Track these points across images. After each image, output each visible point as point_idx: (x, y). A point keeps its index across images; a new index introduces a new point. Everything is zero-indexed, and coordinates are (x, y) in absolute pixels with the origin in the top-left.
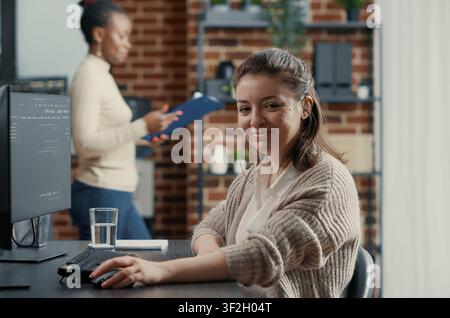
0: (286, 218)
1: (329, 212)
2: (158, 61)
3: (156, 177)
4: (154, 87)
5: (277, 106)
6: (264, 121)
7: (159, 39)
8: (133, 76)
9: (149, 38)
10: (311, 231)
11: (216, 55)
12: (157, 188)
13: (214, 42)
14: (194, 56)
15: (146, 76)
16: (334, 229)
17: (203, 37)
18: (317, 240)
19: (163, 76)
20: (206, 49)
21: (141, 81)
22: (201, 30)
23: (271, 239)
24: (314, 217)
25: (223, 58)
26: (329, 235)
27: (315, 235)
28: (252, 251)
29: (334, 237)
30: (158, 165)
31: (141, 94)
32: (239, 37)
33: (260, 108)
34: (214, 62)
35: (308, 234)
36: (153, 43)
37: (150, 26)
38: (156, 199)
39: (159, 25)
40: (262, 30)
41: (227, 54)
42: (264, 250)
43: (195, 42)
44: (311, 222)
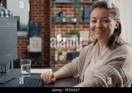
0: (109, 69)
1: (126, 67)
2: (42, 12)
3: (42, 41)
4: (41, 19)
5: (108, 21)
6: (102, 27)
7: (43, 7)
8: (36, 16)
9: (40, 7)
10: (119, 75)
11: (58, 10)
12: (43, 44)
13: (57, 7)
14: (52, 11)
15: (39, 16)
16: (127, 74)
17: (55, 6)
18: (122, 79)
19: (44, 16)
20: (55, 9)
21: (38, 18)
22: (55, 4)
23: (103, 78)
24: (121, 69)
25: (60, 11)
26: (126, 77)
27: (121, 77)
28: (96, 83)
29: (127, 78)
30: (43, 39)
31: (38, 21)
32: (64, 6)
33: (101, 21)
34: (58, 12)
35: (118, 76)
36: (41, 8)
37: (40, 4)
38: (42, 47)
39: (43, 4)
40: (70, 4)
41: (61, 10)
42: (101, 83)
43: (52, 7)
44: (119, 71)
